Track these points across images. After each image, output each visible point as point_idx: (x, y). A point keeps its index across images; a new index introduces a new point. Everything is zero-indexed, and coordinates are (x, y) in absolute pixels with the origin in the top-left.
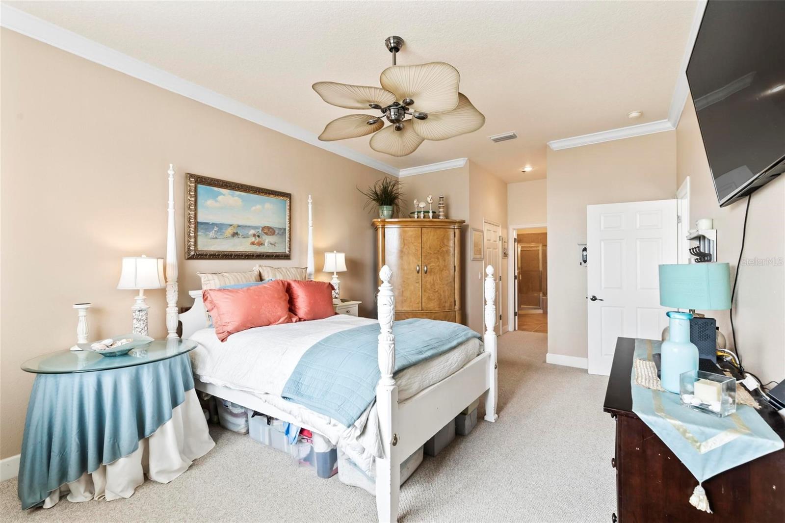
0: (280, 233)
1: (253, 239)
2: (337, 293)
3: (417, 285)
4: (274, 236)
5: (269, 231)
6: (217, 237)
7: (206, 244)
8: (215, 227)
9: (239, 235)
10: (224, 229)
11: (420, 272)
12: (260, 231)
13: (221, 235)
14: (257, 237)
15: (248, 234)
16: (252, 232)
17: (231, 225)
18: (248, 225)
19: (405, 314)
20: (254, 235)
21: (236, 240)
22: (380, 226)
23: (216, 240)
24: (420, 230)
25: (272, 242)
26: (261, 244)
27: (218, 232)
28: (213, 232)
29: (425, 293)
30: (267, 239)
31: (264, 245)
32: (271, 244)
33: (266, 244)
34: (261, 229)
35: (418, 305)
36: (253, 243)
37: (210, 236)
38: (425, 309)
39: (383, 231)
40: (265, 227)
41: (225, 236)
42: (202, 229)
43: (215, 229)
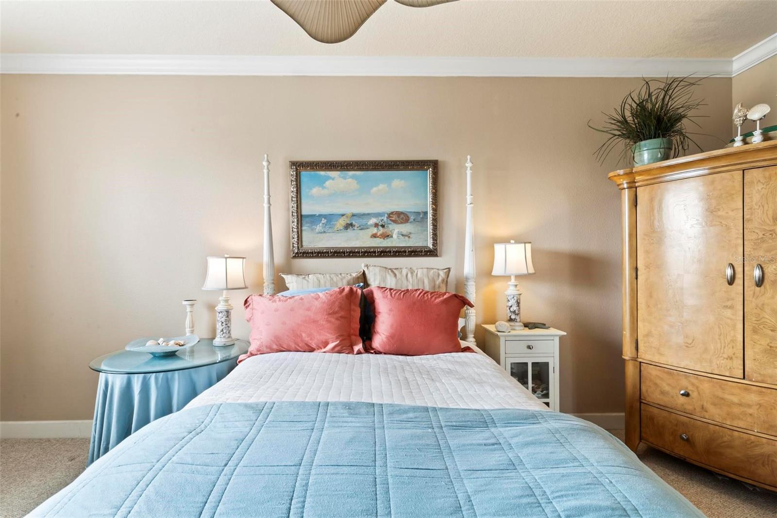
0: (419, 219)
1: (375, 230)
2: (514, 312)
3: (728, 313)
4: (407, 224)
5: (400, 217)
6: (326, 230)
7: (313, 240)
8: (323, 219)
9: (354, 226)
10: (334, 220)
11: (739, 281)
12: (385, 219)
13: (330, 227)
14: (380, 228)
15: (367, 224)
16: (373, 221)
17: (343, 215)
18: (367, 212)
19: (686, 377)
20: (376, 225)
21: (350, 232)
22: (625, 186)
23: (324, 234)
24: (740, 178)
25: (404, 233)
26: (386, 236)
27: (326, 225)
28: (321, 225)
29: (756, 337)
30: (396, 229)
31: (392, 237)
32: (403, 235)
33: (395, 236)
34: (386, 215)
35: (729, 362)
36: (374, 236)
37: (317, 230)
38: (755, 376)
39: (634, 194)
40: (392, 213)
41: (336, 229)
42: (307, 223)
43: (323, 222)
